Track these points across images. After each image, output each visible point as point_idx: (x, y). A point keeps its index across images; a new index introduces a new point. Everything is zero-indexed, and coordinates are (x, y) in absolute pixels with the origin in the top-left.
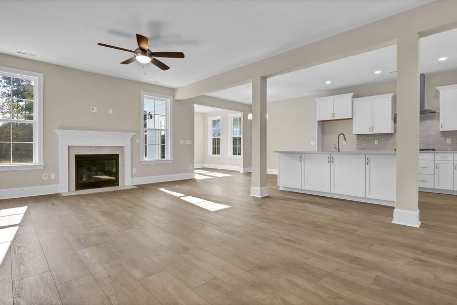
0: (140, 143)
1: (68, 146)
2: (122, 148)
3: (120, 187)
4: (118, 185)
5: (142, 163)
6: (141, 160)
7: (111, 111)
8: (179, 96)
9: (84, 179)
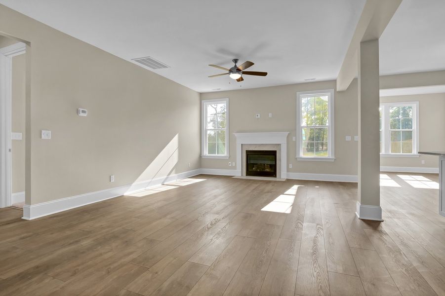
0: (296, 141)
1: (242, 145)
2: (279, 145)
3: (277, 179)
4: (275, 176)
5: (298, 160)
6: (297, 157)
7: (270, 115)
8: (339, 88)
9: (254, 169)
